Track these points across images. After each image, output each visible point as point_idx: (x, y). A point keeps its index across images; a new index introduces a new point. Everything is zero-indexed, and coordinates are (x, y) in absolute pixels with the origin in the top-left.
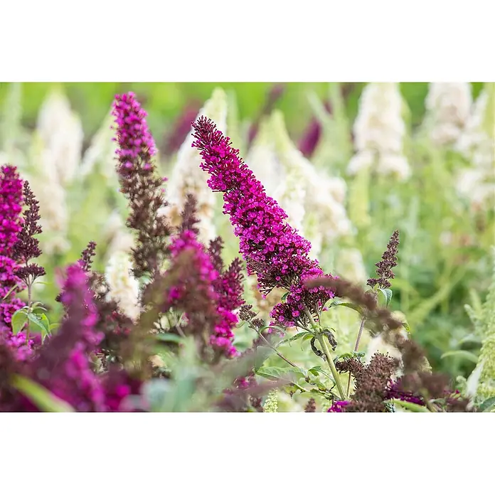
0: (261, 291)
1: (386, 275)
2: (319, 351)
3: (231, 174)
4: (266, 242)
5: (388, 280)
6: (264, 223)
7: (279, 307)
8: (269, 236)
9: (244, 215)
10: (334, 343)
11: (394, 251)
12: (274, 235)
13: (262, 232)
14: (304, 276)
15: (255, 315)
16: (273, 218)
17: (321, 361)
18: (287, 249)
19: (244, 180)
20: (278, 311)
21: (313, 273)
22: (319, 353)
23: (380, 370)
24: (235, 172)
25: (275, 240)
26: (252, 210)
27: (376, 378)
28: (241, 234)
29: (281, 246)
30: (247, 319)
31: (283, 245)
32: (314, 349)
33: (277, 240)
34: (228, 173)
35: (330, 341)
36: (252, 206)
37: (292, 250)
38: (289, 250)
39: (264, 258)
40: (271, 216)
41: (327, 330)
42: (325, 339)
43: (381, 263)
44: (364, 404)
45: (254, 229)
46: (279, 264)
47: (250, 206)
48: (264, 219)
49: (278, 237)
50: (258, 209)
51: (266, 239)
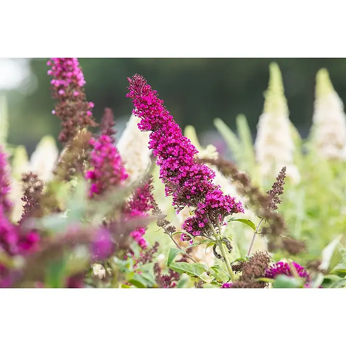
0: (175, 208)
1: (274, 201)
2: (219, 255)
3: (155, 117)
4: (180, 169)
5: (276, 205)
6: (179, 155)
7: (189, 220)
8: (182, 165)
9: (164, 149)
10: (230, 248)
11: (282, 182)
12: (186, 165)
13: (177, 162)
14: (208, 195)
15: (168, 223)
16: (186, 152)
17: (220, 262)
18: (196, 175)
19: (166, 123)
20: (188, 224)
21: (215, 193)
22: (219, 256)
23: (259, 261)
24: (159, 116)
25: (187, 168)
26: (170, 145)
27: (256, 267)
28: (161, 164)
29: (192, 172)
30: (162, 226)
31: (193, 172)
32: (215, 253)
33: (188, 168)
34: (153, 116)
35: (227, 246)
36: (170, 142)
37: (200, 176)
38: (197, 176)
39: (178, 182)
40: (184, 150)
41: (225, 238)
42: (224, 245)
43: (271, 191)
44: (245, 284)
45: (172, 160)
46: (189, 186)
47: (168, 142)
48: (179, 152)
49: (190, 167)
50: (175, 144)
51: (180, 167)
